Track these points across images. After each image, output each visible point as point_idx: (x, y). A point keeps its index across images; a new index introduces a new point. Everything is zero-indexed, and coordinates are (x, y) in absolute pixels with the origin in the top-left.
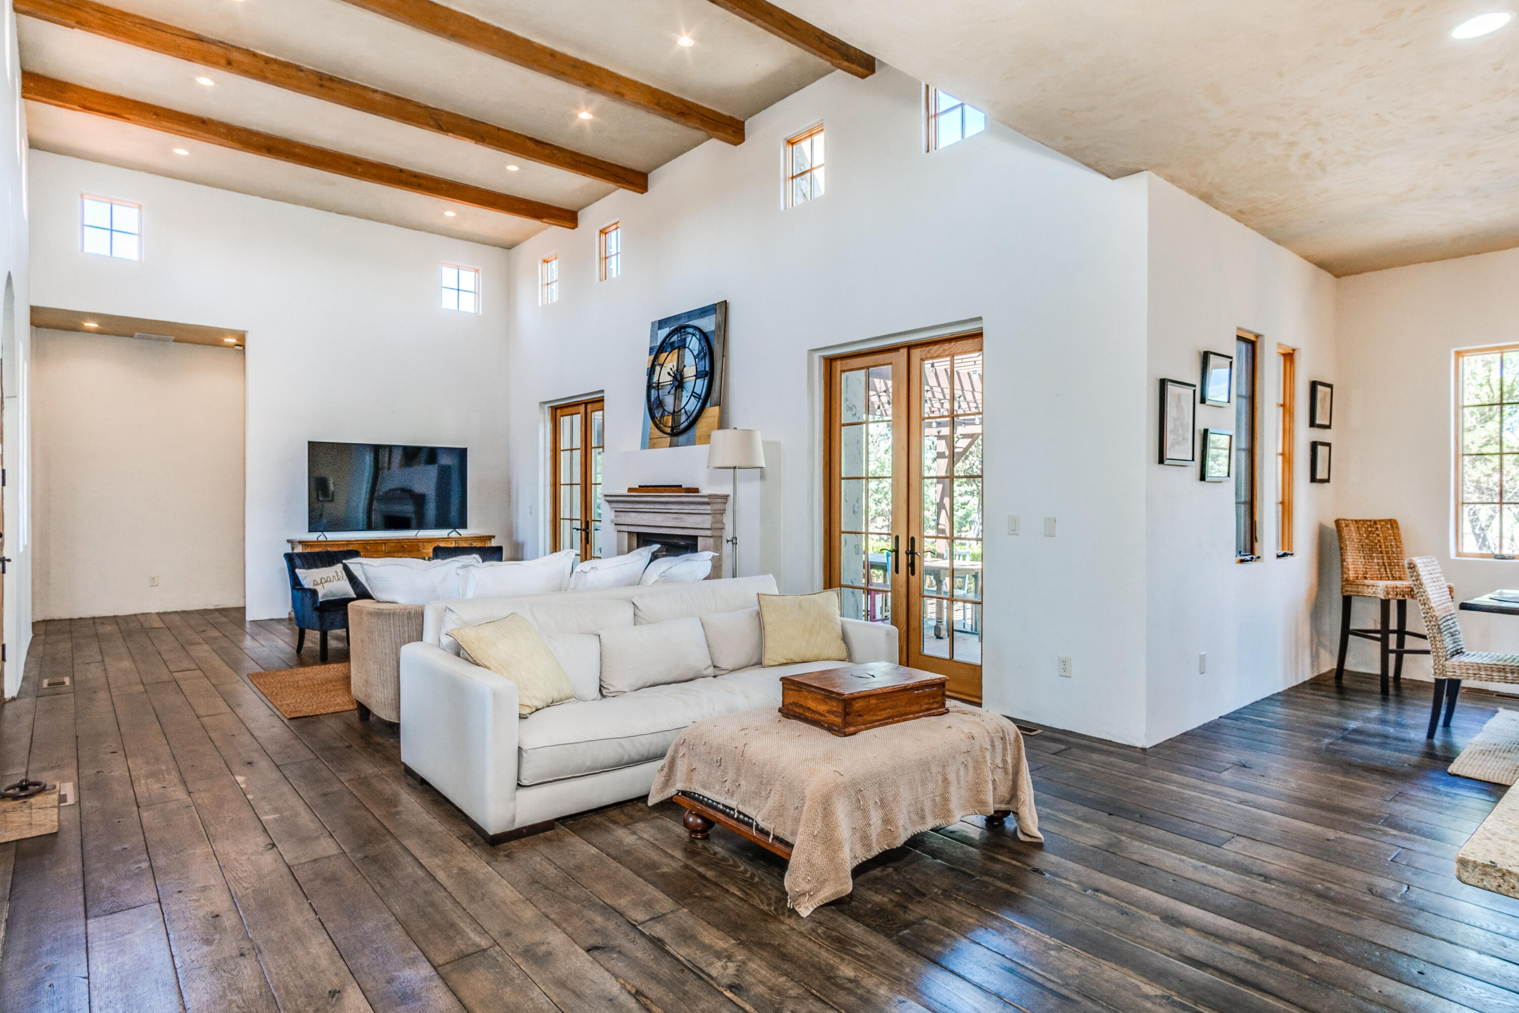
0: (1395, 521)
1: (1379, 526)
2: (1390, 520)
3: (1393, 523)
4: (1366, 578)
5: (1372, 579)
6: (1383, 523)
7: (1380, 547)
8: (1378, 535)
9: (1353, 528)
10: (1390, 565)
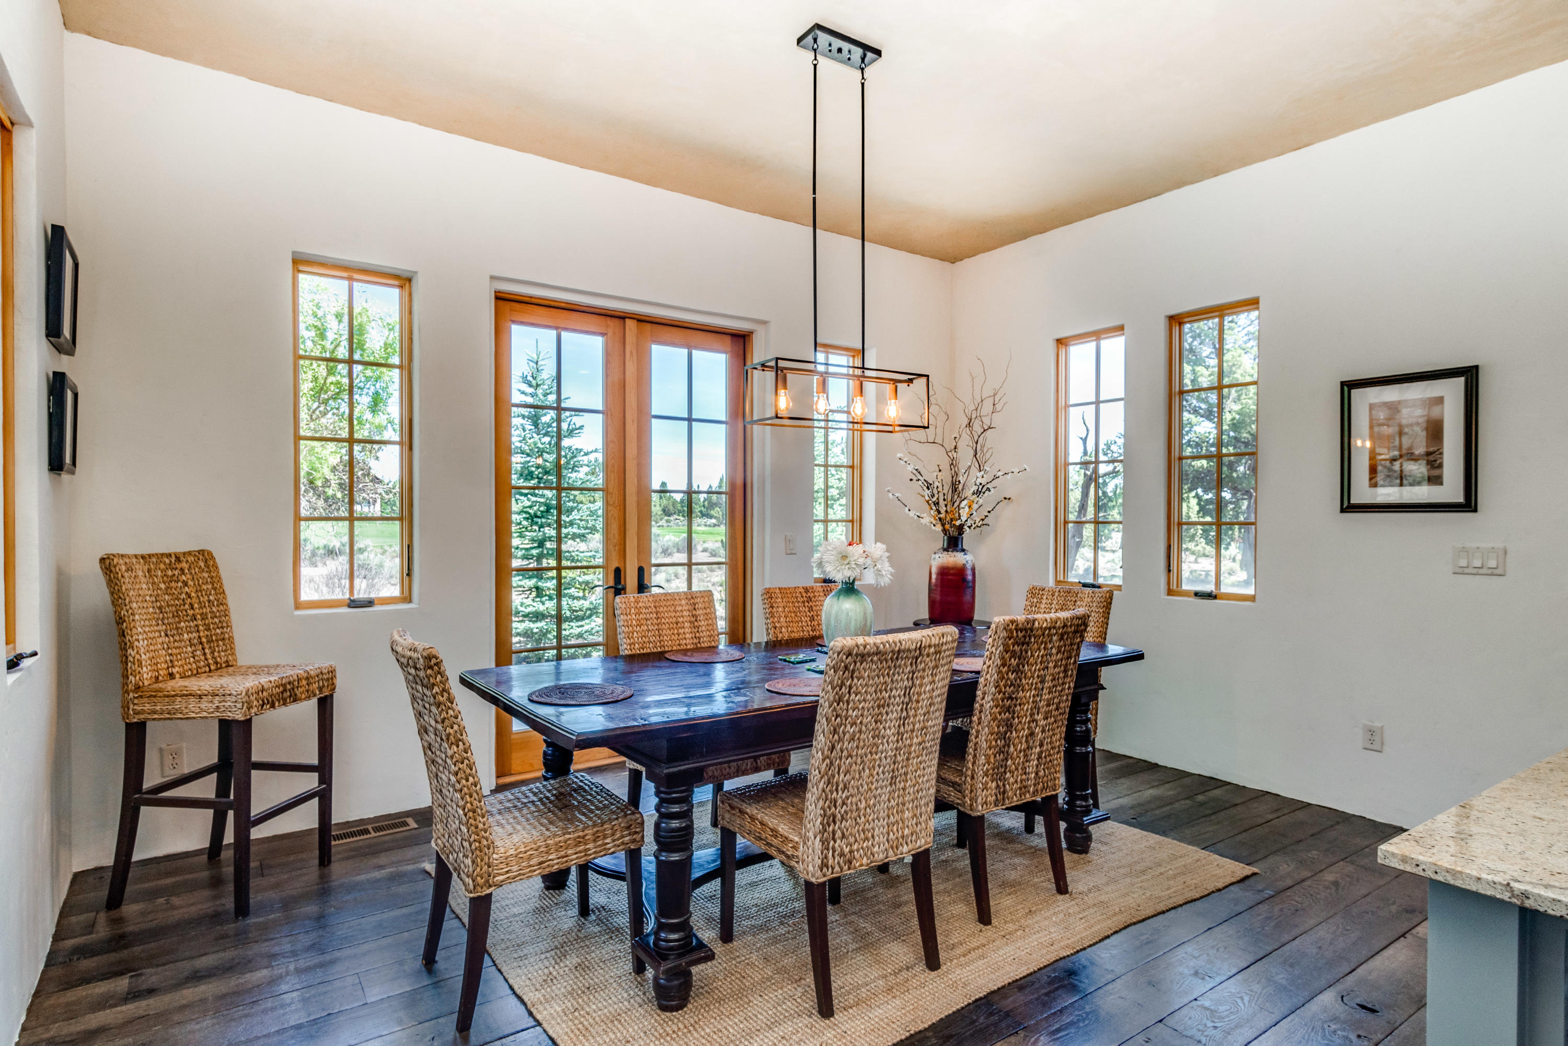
0: (210, 553)
1: (184, 565)
2: (201, 552)
3: (205, 558)
4: (172, 676)
5: (183, 677)
6: (191, 559)
7: (192, 608)
8: (185, 584)
9: (140, 573)
10: (210, 641)
